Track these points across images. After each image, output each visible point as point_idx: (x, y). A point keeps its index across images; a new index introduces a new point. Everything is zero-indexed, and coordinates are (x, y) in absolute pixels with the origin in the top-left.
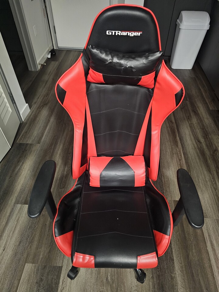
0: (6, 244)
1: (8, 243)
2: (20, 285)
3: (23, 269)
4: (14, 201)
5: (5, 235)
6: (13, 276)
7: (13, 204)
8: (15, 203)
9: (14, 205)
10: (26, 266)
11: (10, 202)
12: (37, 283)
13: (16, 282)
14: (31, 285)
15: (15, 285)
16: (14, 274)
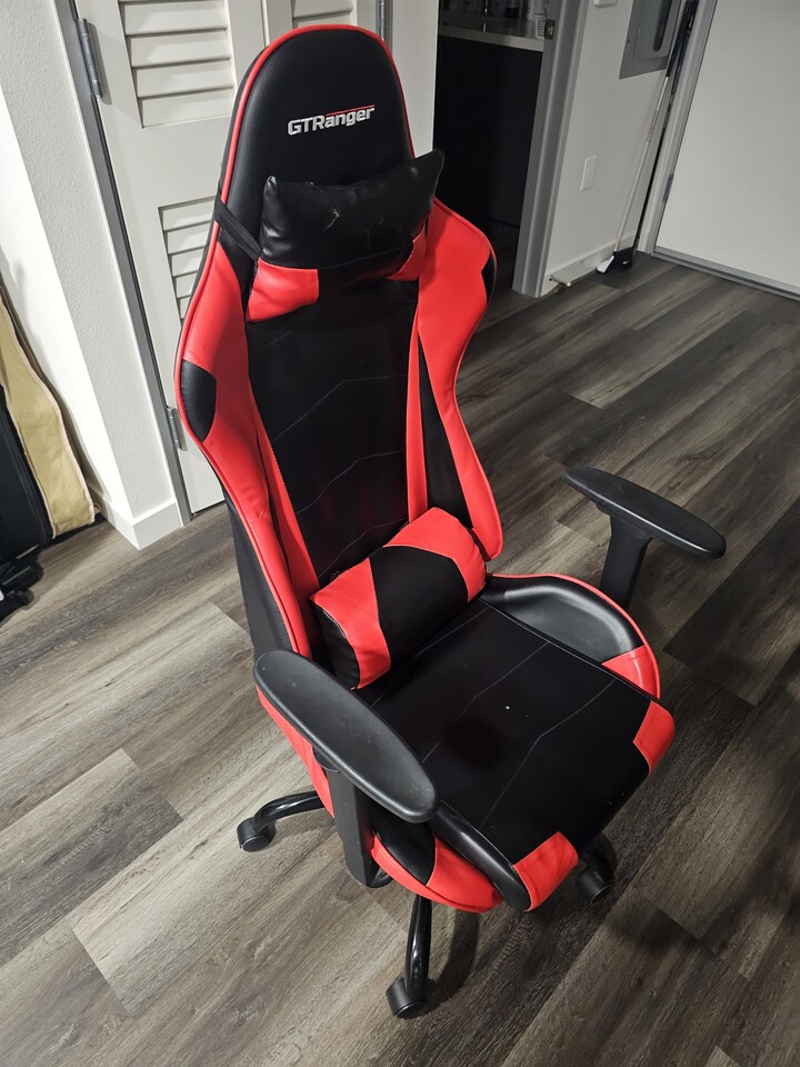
0: (120, 676)
1: (126, 677)
2: (73, 783)
3: (108, 755)
4: (213, 592)
5: (135, 654)
6: (78, 755)
7: (205, 597)
8: (210, 599)
9: (205, 603)
10: (116, 753)
11: (202, 590)
12: (105, 808)
13: (72, 771)
14: (91, 803)
15: (66, 777)
16: (83, 752)
